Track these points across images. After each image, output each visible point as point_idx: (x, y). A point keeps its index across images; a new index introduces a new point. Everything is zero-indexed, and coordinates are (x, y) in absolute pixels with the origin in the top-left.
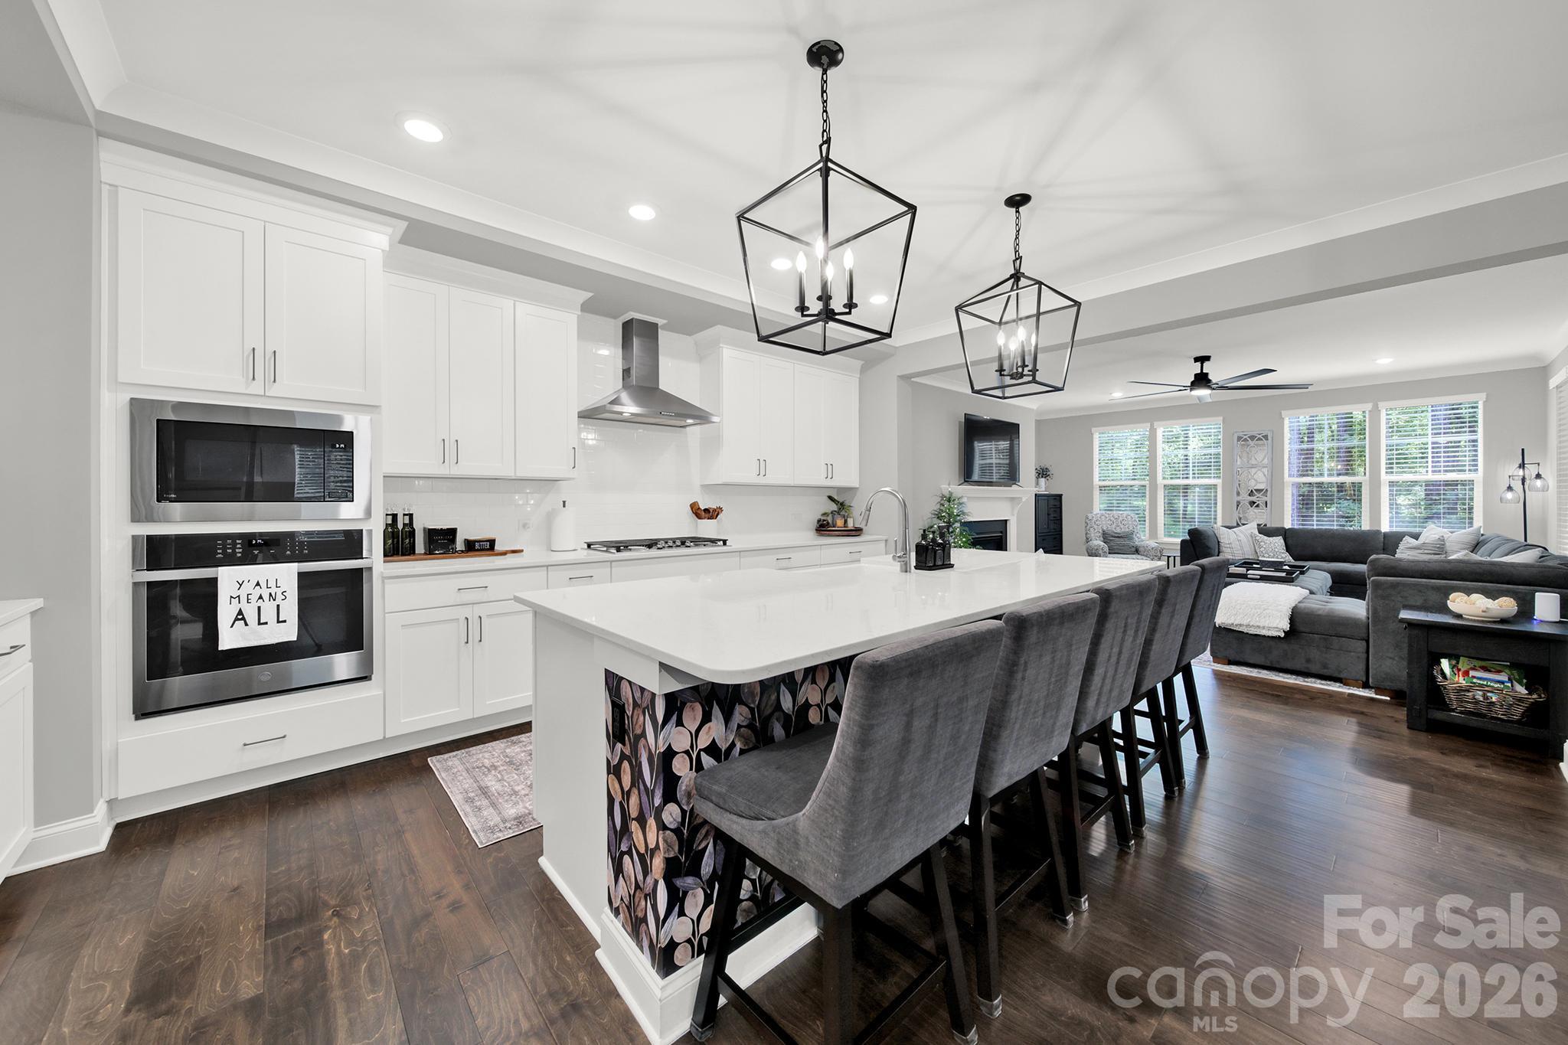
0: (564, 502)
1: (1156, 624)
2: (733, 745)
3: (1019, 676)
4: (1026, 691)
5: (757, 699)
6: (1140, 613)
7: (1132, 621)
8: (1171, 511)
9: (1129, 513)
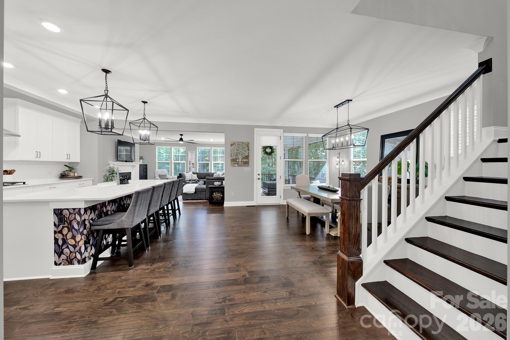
1: (172, 189)
2: (95, 218)
3: (153, 196)
4: (154, 198)
5: (100, 209)
6: (170, 187)
7: (169, 188)
8: (175, 168)
9: (166, 170)
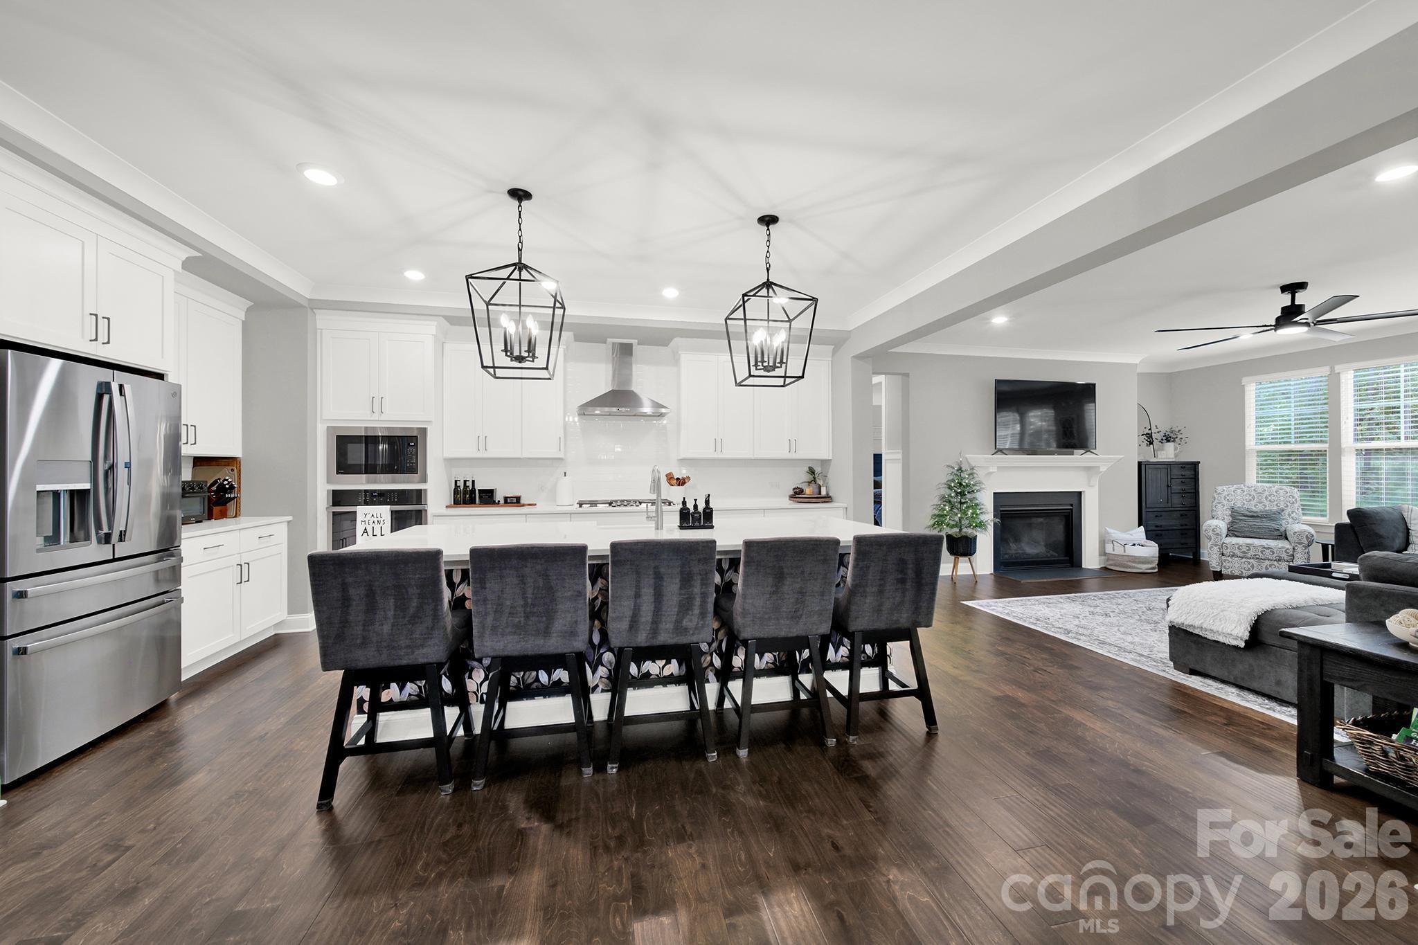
0: (565, 473)
